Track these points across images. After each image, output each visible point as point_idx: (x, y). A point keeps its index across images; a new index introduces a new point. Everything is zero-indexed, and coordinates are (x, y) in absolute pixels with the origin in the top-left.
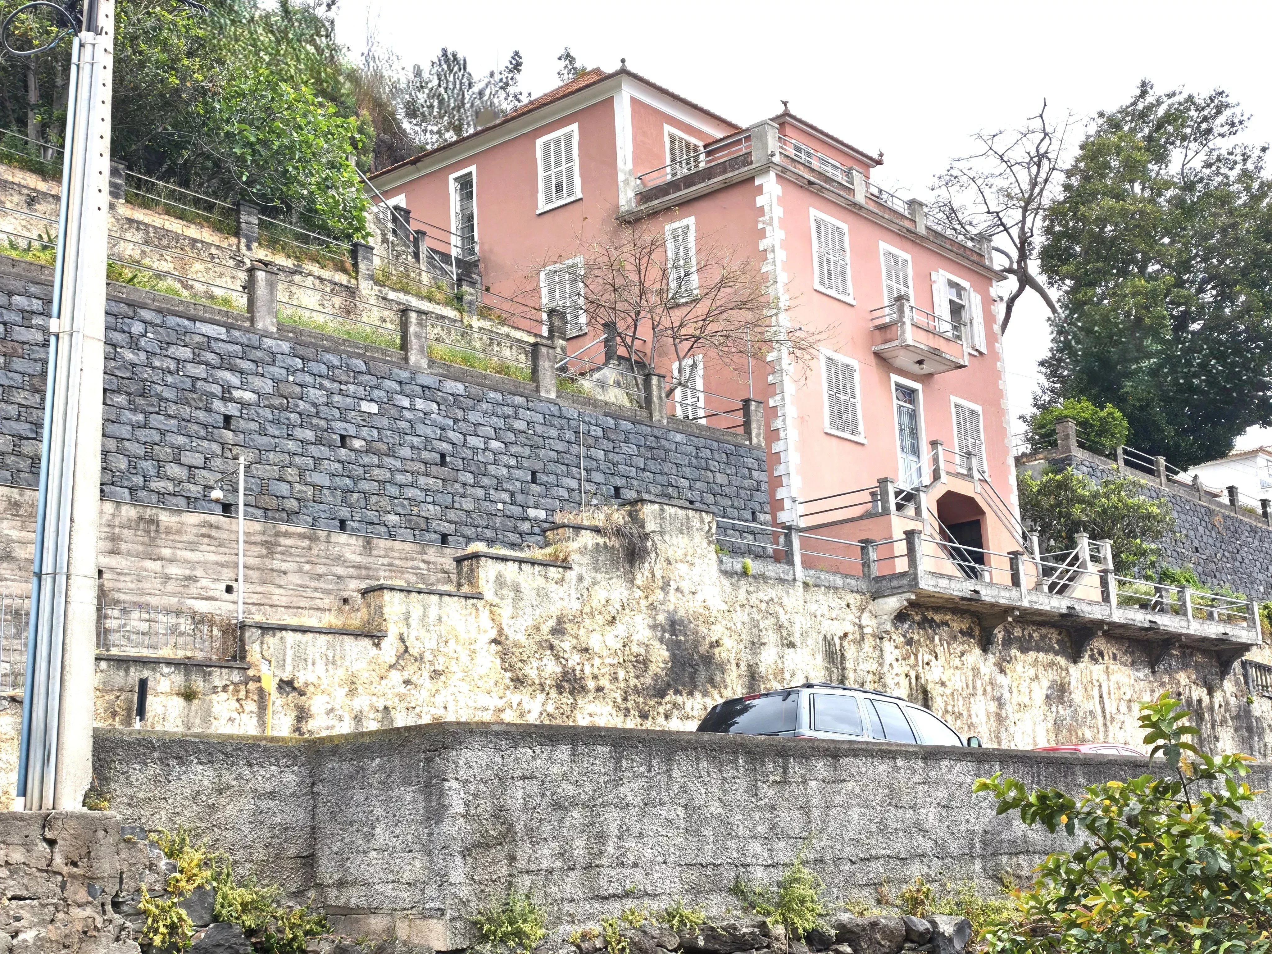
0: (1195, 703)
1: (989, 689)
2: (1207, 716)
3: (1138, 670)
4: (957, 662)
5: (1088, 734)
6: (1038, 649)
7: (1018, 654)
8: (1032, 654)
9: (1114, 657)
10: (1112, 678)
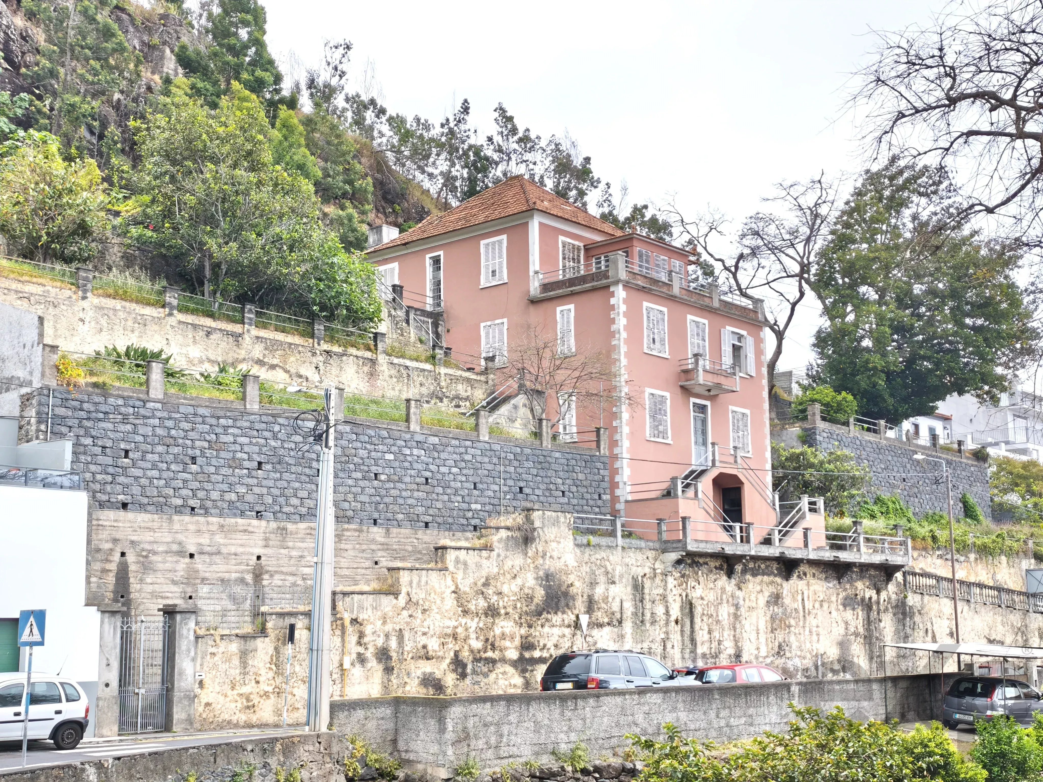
0: (867, 600)
1: (730, 599)
2: (874, 607)
3: (829, 582)
4: (712, 585)
5: (793, 622)
6: (763, 574)
7: (751, 578)
8: (759, 578)
9: (814, 575)
10: (811, 588)
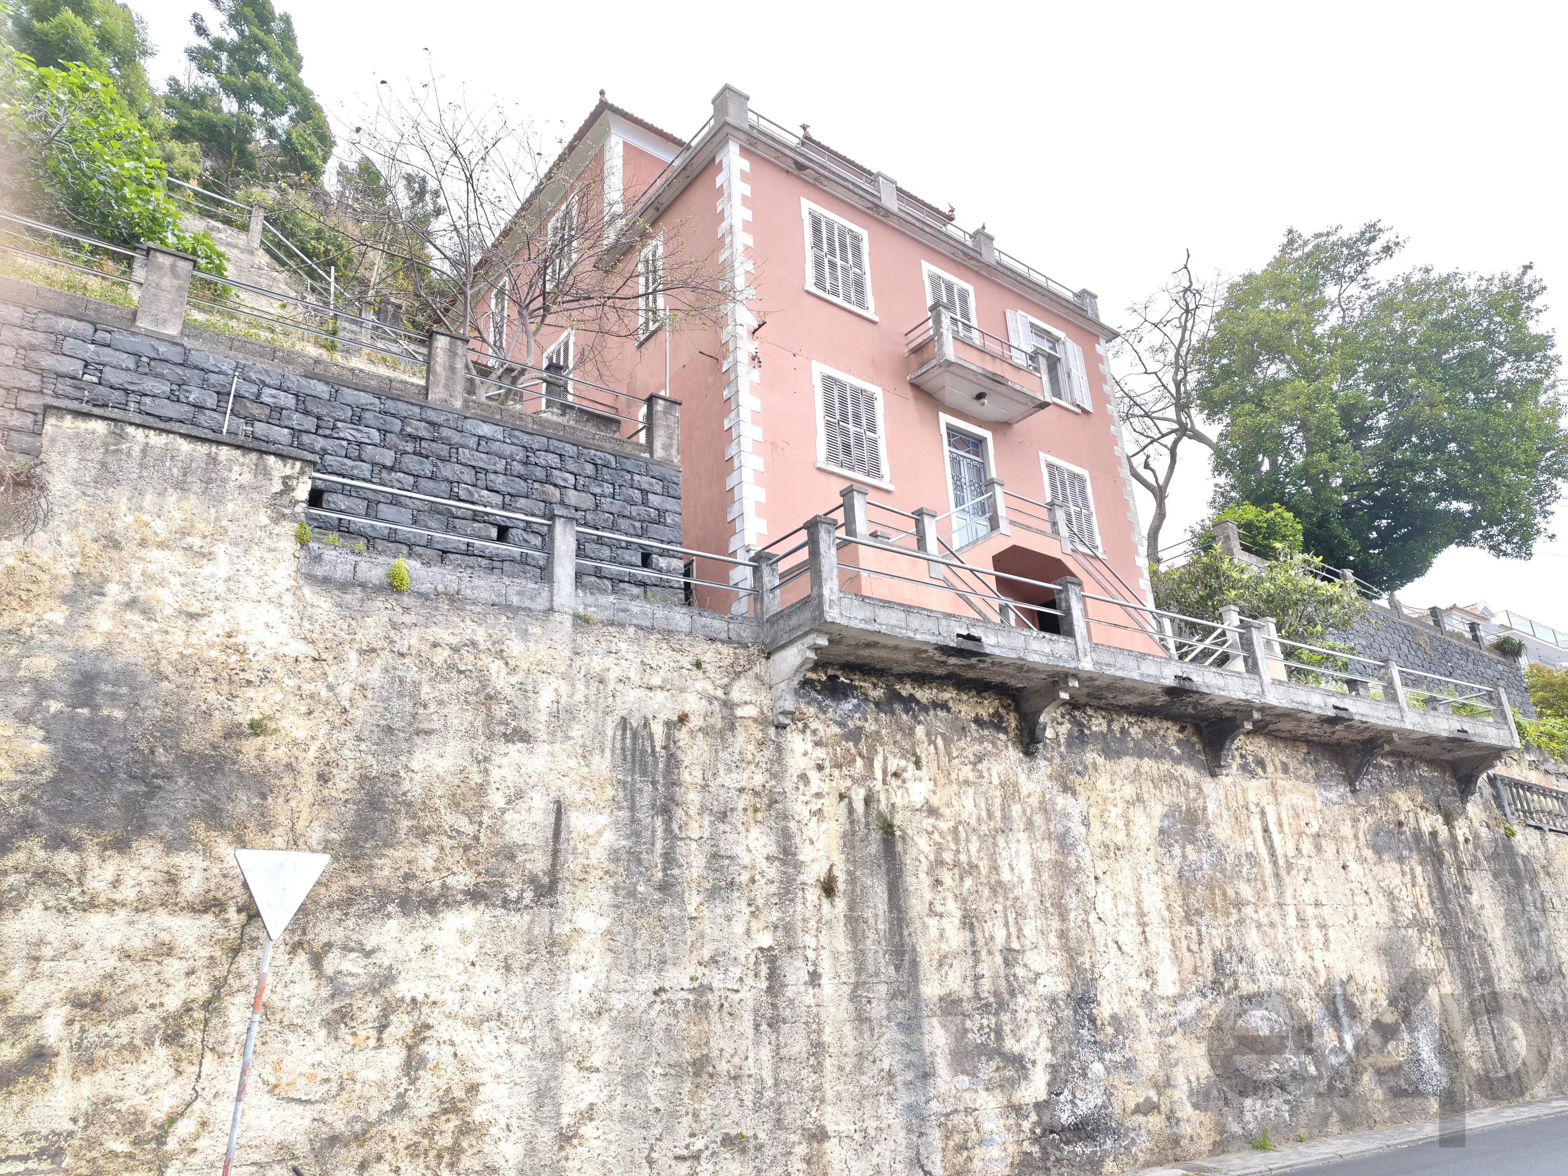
1: (1038, 819)
2: (1448, 856)
3: (1326, 788)
4: (967, 772)
5: (1247, 892)
7: (1100, 761)
8: (1129, 763)
9: (1285, 768)
10: (1285, 800)
